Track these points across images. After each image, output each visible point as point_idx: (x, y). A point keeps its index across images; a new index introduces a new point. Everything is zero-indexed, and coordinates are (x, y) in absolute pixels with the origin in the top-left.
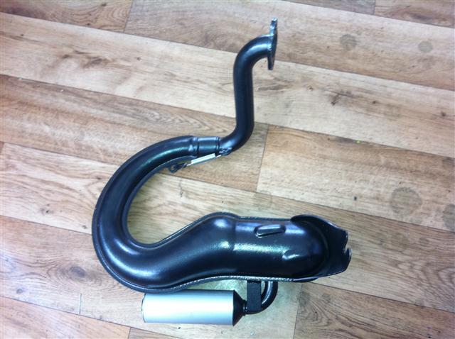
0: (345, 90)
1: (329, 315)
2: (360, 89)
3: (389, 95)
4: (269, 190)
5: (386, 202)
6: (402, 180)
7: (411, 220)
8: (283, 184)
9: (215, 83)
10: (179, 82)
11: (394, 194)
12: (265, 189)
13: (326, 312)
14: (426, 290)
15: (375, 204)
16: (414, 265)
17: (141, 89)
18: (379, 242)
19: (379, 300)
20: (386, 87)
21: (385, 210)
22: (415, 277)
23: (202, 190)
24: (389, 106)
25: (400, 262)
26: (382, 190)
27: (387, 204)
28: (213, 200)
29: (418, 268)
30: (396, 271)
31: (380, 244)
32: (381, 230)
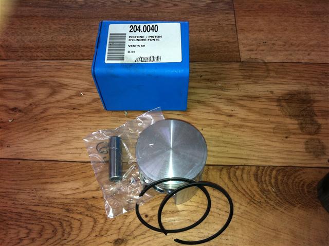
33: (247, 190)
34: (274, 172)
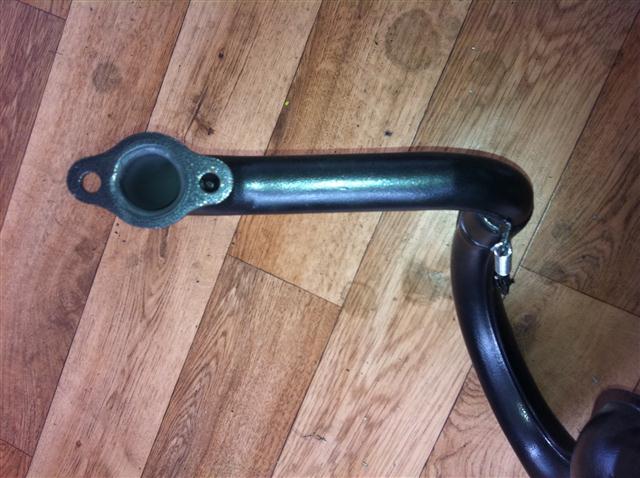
0: (190, 104)
1: (595, 233)
2: (193, 78)
3: (213, 25)
4: (342, 283)
5: (406, 78)
6: (372, 37)
7: (449, 38)
8: (337, 256)
9: (139, 329)
10: (128, 388)
11: (395, 60)
12: (340, 290)
13: (587, 239)
14: (588, 40)
15: (405, 100)
16: (535, 52)
17: (128, 454)
18: (478, 109)
19: (586, 135)
20: (196, 28)
21: (421, 83)
22: (558, 56)
23: (321, 400)
24: (231, 30)
25: (525, 78)
26: (382, 81)
27: (410, 77)
28: (342, 385)
29: (542, 46)
30: (538, 89)
31: (483, 107)
32: (457, 100)
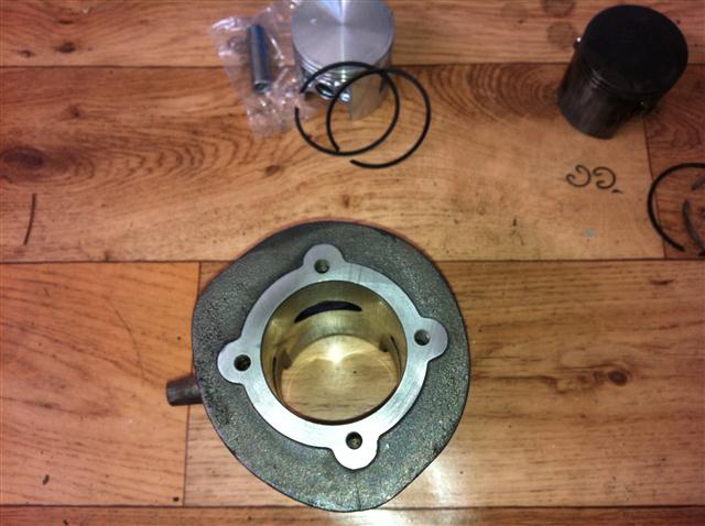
33: (455, 98)
34: (497, 72)
